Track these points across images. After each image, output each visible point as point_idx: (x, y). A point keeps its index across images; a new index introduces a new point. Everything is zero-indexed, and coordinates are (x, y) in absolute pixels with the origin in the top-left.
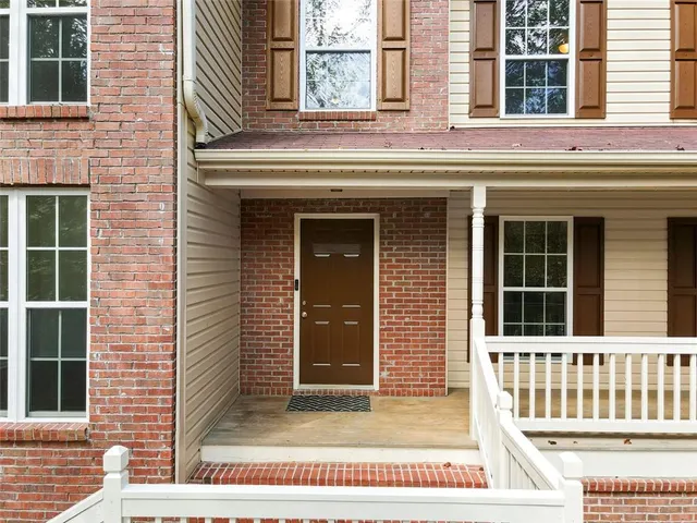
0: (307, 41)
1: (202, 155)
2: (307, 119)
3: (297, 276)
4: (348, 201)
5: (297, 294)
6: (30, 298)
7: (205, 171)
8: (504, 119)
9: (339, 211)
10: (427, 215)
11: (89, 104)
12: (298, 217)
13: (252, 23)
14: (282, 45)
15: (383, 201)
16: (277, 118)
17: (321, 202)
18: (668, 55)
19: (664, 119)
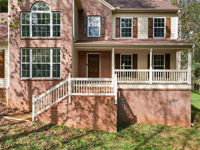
0: (89, 25)
1: (75, 44)
2: (89, 38)
3: (87, 63)
4: (96, 51)
5: (87, 66)
6: (53, 62)
7: (75, 46)
8: (121, 38)
9: (94, 53)
10: (108, 53)
11: (61, 37)
12: (87, 54)
13: (80, 23)
14: (85, 26)
15: (101, 51)
16: (84, 38)
17: (91, 51)
18: (148, 28)
19: (147, 38)
